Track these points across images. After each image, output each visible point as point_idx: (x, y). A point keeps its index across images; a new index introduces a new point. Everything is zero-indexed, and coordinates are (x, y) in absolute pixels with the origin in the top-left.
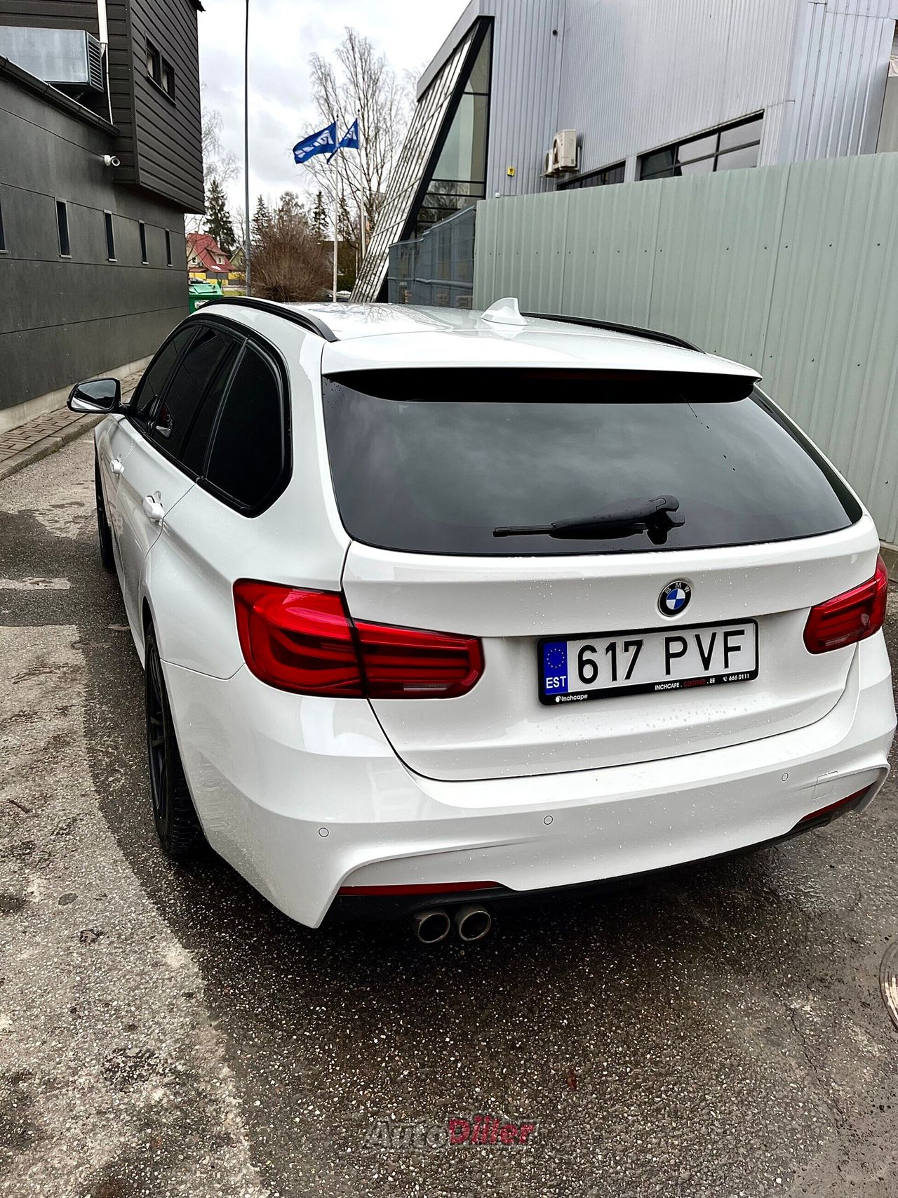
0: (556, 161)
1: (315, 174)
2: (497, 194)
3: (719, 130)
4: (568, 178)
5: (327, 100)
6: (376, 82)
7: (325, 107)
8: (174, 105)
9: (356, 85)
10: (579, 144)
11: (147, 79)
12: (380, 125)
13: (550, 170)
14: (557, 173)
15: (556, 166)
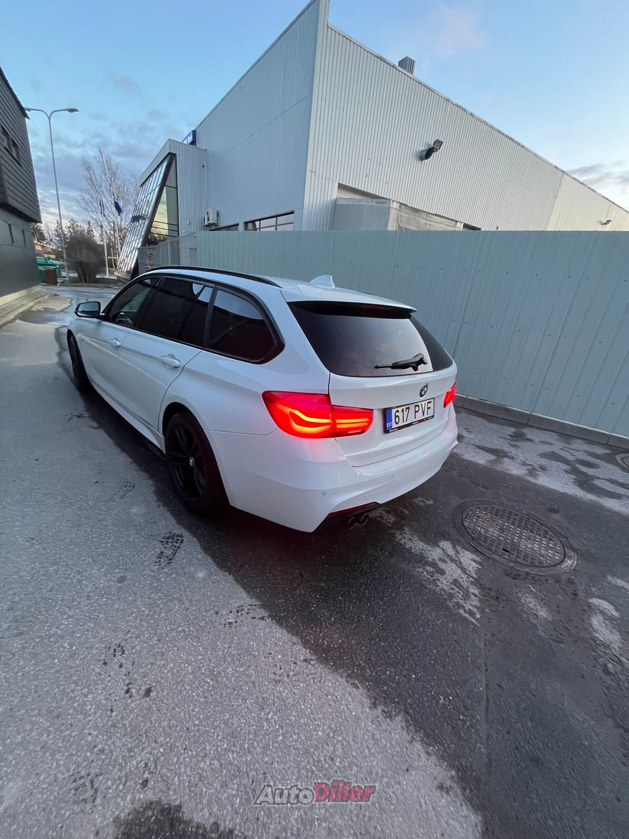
0: (208, 220)
1: (88, 212)
2: (184, 231)
3: (276, 216)
4: (213, 227)
5: (91, 179)
6: (115, 174)
7: (90, 182)
8: (20, 165)
9: (105, 174)
10: (218, 214)
11: (6, 148)
12: (120, 194)
13: (206, 224)
14: (210, 225)
15: (209, 222)
